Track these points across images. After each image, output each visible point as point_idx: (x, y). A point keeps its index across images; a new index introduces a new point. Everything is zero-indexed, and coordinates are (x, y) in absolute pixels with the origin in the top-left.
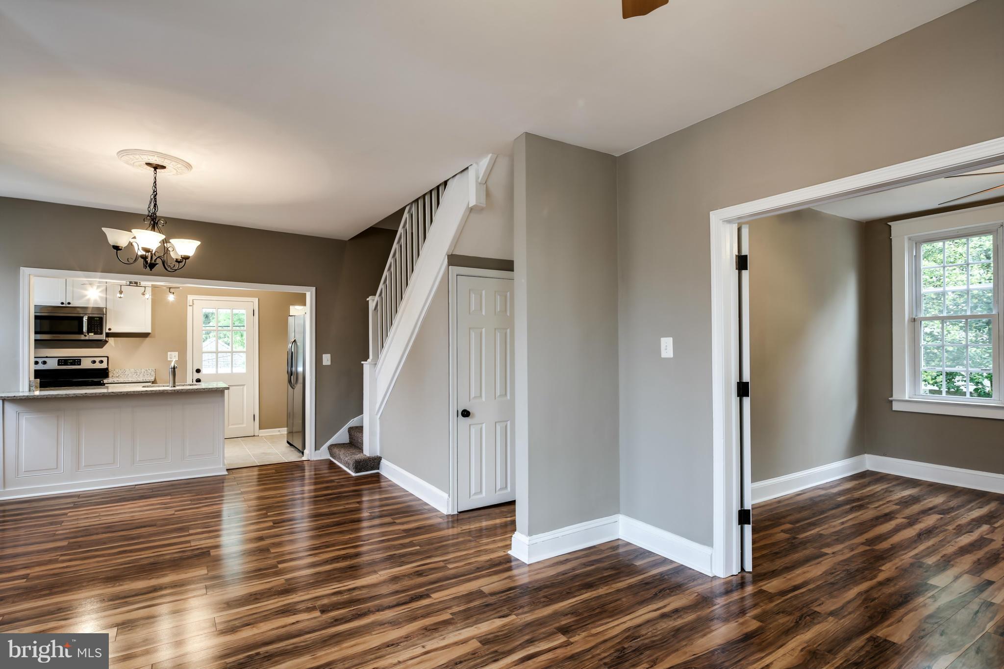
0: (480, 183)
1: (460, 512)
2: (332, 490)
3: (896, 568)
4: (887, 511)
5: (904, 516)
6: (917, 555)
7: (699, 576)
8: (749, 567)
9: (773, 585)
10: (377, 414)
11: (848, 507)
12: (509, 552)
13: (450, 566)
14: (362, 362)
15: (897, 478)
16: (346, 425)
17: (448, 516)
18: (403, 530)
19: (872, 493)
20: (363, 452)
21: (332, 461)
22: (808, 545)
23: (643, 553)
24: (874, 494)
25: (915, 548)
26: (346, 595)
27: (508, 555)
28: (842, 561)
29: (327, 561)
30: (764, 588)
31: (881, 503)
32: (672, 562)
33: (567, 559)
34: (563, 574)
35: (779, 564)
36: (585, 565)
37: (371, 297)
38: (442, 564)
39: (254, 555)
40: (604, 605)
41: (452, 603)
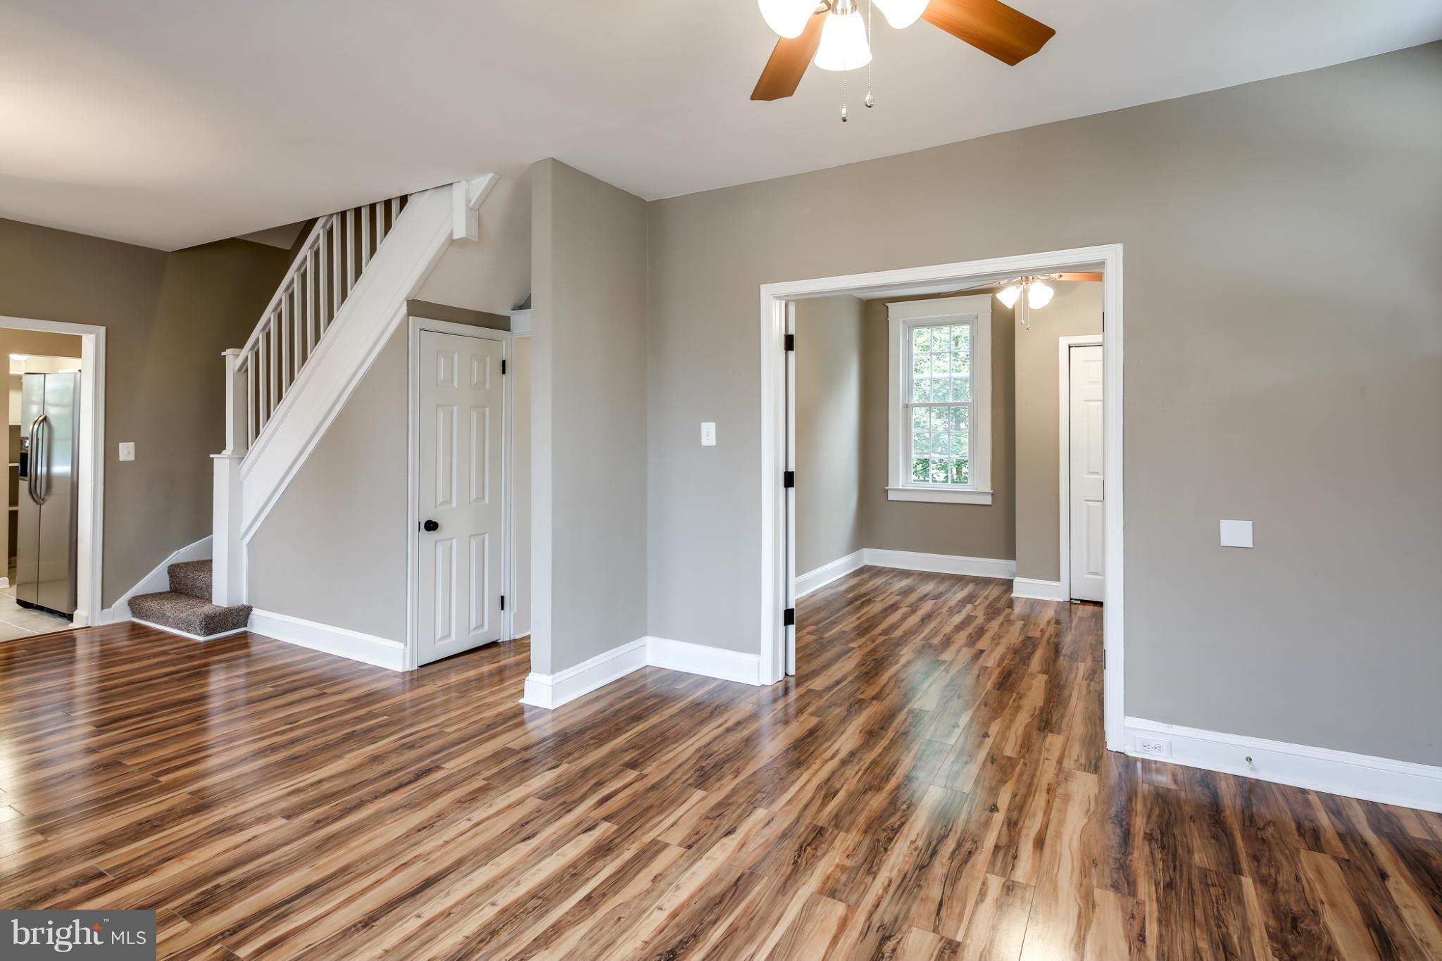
0: (471, 209)
1: (422, 666)
2: (174, 665)
3: (913, 651)
4: (891, 602)
5: (907, 605)
6: (925, 637)
7: (746, 689)
8: (792, 671)
9: (818, 684)
10: (242, 539)
11: (859, 602)
12: (521, 701)
13: (449, 730)
14: (211, 456)
15: (893, 570)
16: (165, 561)
17: (404, 673)
18: (346, 701)
19: (876, 586)
20: (211, 603)
21: (138, 625)
22: (835, 642)
23: (680, 676)
24: (877, 588)
25: (922, 632)
26: (311, 791)
27: (519, 705)
28: (868, 653)
29: (246, 758)
30: (811, 687)
31: (885, 595)
32: (714, 679)
33: (598, 697)
34: (602, 712)
35: (816, 664)
36: (622, 698)
37: (232, 349)
38: (435, 730)
39: (96, 774)
40: (663, 734)
41: (477, 769)
